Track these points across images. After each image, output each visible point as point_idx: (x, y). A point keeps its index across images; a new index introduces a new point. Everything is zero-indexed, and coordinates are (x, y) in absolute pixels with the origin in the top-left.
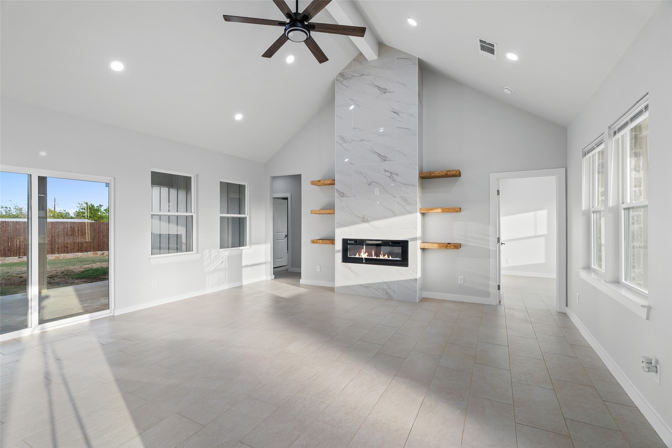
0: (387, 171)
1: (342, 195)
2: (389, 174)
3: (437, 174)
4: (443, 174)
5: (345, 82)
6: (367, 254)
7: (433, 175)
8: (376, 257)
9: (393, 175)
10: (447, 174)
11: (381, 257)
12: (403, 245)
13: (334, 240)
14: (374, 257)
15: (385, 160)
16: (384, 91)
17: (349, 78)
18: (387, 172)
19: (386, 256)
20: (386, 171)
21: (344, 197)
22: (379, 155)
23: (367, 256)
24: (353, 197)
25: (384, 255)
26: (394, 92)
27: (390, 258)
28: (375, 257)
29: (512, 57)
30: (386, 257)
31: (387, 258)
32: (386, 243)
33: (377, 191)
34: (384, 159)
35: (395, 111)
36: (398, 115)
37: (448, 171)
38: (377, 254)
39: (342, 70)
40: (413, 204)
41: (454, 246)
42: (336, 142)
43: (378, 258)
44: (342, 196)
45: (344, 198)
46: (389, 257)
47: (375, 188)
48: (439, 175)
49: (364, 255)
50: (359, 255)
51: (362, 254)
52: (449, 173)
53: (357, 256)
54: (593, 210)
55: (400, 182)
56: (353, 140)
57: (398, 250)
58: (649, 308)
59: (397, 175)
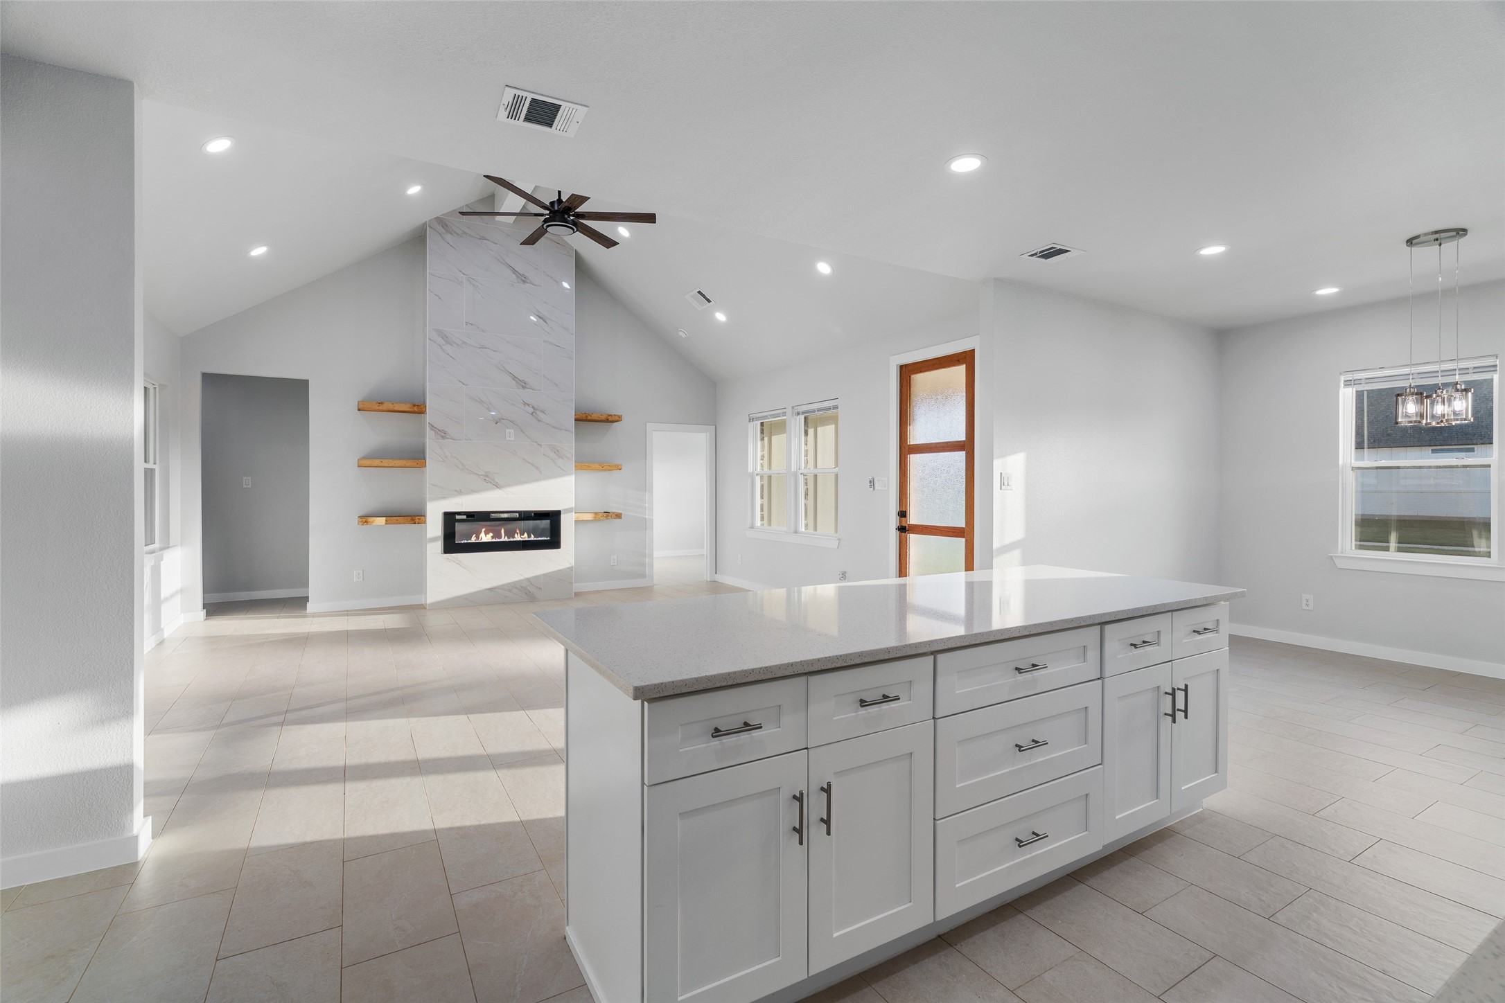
0: (528, 405)
1: (442, 434)
2: (532, 410)
3: (595, 417)
4: (603, 418)
5: (448, 237)
6: (491, 534)
7: (589, 418)
8: (508, 538)
9: (538, 412)
10: (608, 420)
11: (518, 538)
12: (553, 517)
13: (424, 516)
14: (504, 539)
15: (524, 387)
16: (524, 279)
17: (458, 234)
18: (527, 407)
19: (526, 535)
20: (525, 404)
21: (448, 438)
22: (514, 378)
23: (493, 537)
24: (466, 439)
25: (522, 534)
26: (539, 286)
27: (532, 538)
28: (506, 539)
29: (721, 317)
30: (525, 537)
31: (527, 539)
32: (526, 516)
33: (510, 434)
34: (523, 385)
35: (541, 315)
36: (546, 322)
37: (609, 416)
38: (510, 533)
39: (442, 215)
40: (568, 458)
41: (616, 515)
42: (429, 339)
43: (512, 540)
44: (443, 438)
45: (447, 440)
46: (529, 536)
47: (507, 430)
48: (597, 418)
49: (486, 538)
50: (478, 537)
51: (483, 535)
52: (610, 418)
53: (473, 540)
54: (756, 472)
55: (547, 424)
56: (464, 342)
57: (546, 523)
58: (839, 540)
59: (543, 412)
